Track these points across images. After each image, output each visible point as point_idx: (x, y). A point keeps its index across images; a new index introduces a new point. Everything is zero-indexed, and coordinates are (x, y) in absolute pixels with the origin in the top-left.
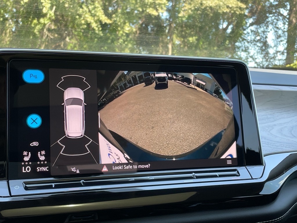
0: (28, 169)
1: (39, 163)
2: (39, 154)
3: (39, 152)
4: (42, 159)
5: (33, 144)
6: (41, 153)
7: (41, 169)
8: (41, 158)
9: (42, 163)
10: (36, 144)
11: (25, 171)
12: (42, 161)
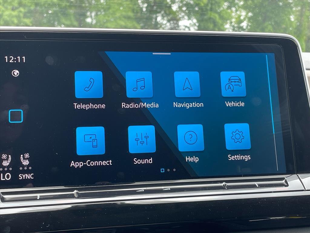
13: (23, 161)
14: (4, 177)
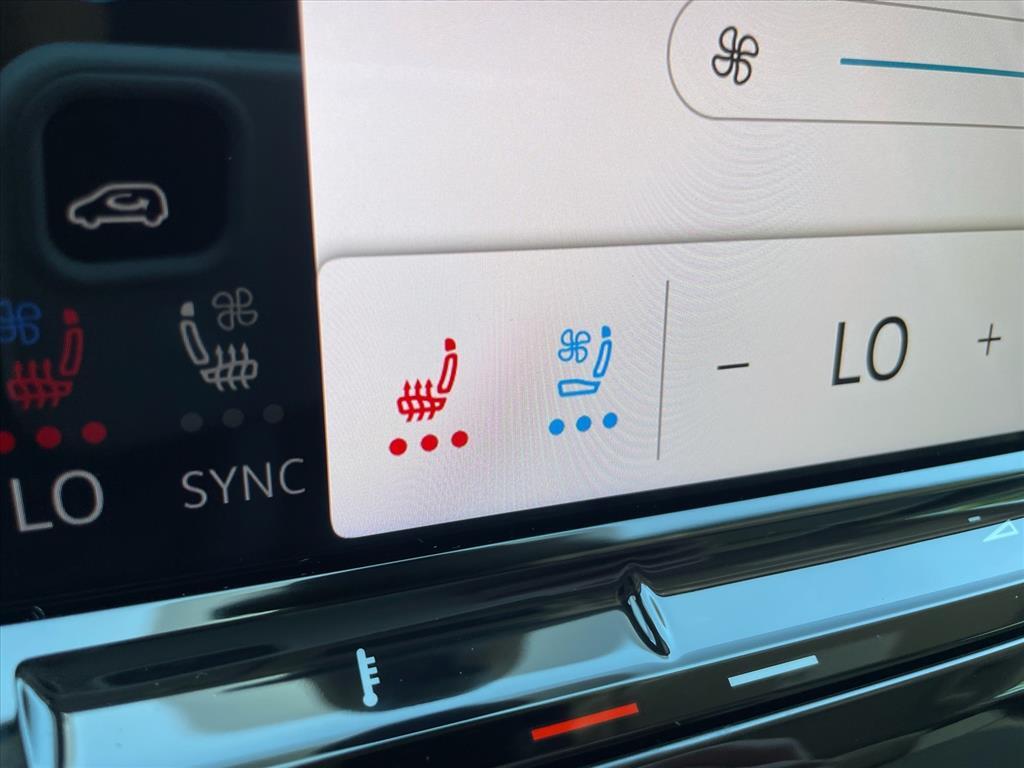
0: (79, 498)
1: (192, 422)
2: (188, 328)
3: (188, 309)
4: (230, 379)
6: (204, 318)
7: (225, 487)
9: (233, 418)
11: (49, 525)
12: (232, 397)
13: (206, 360)
14: (38, 507)
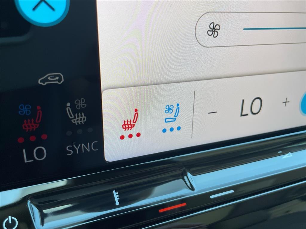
0: (40, 153)
1: (69, 133)
2: (68, 109)
3: (68, 104)
4: (79, 122)
5: (46, 80)
6: (73, 107)
7: (77, 149)
8: (77, 118)
9: (80, 132)
10: (57, 78)
11: (33, 161)
12: (79, 126)
14: (30, 156)
